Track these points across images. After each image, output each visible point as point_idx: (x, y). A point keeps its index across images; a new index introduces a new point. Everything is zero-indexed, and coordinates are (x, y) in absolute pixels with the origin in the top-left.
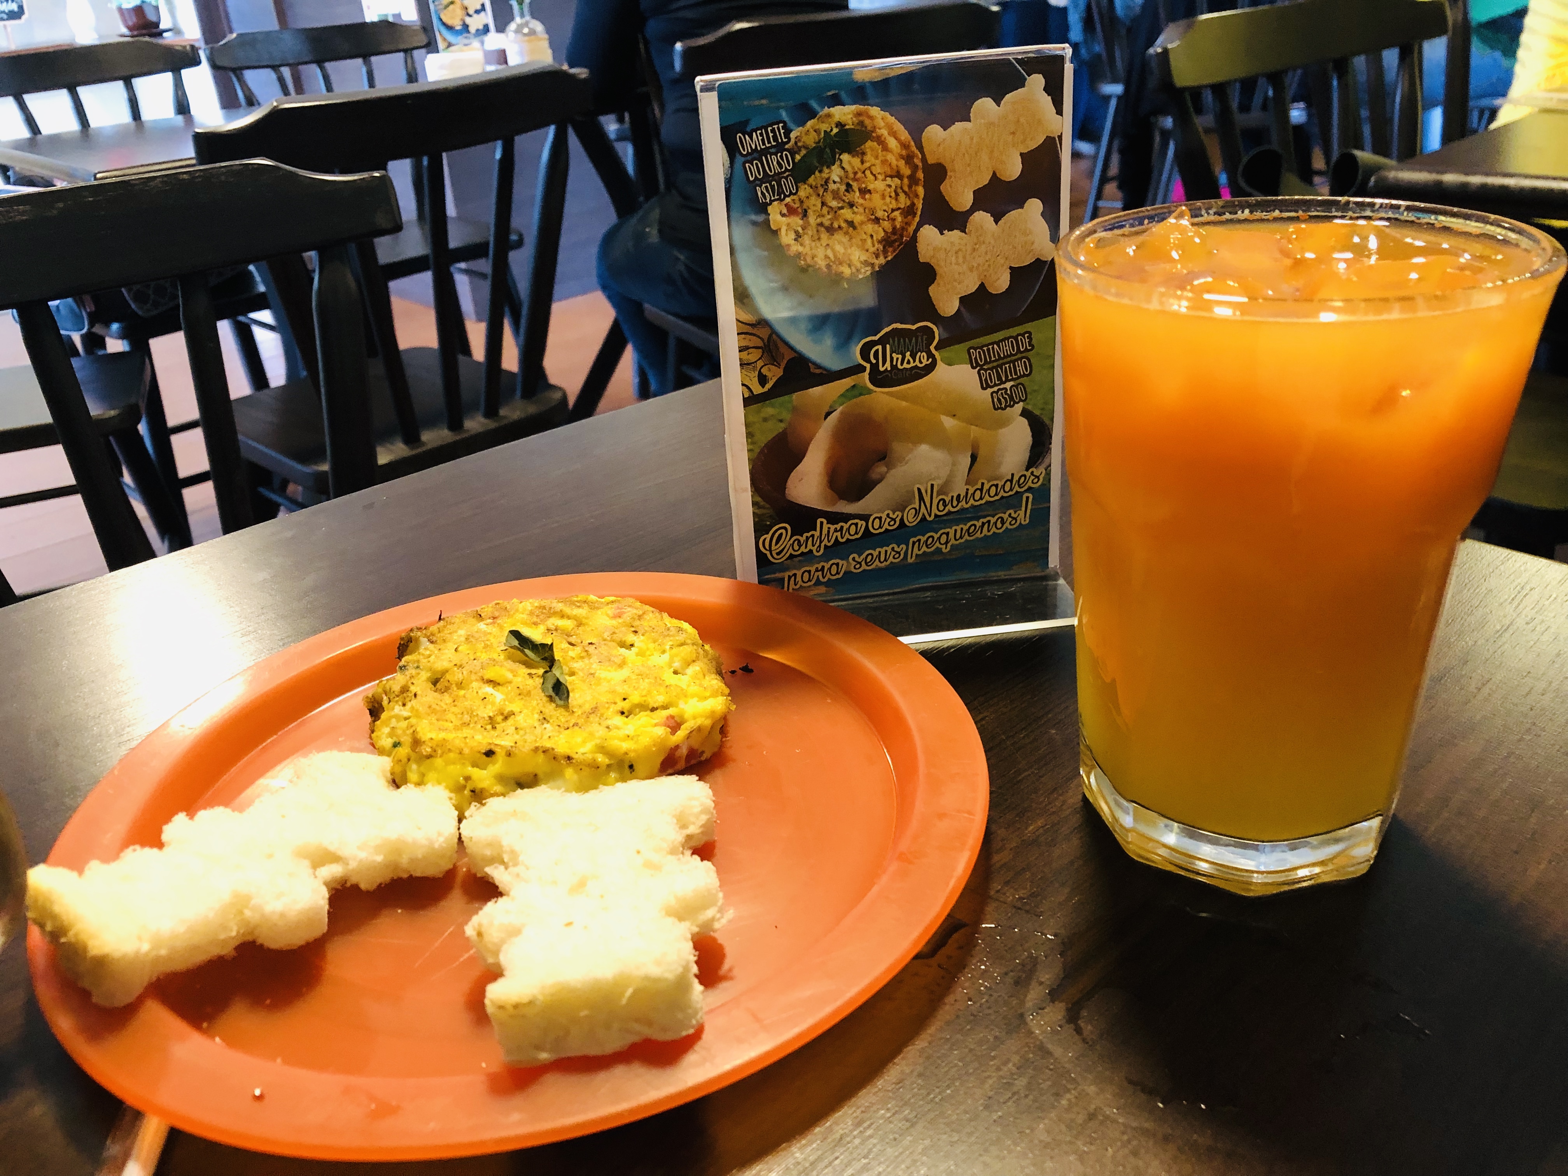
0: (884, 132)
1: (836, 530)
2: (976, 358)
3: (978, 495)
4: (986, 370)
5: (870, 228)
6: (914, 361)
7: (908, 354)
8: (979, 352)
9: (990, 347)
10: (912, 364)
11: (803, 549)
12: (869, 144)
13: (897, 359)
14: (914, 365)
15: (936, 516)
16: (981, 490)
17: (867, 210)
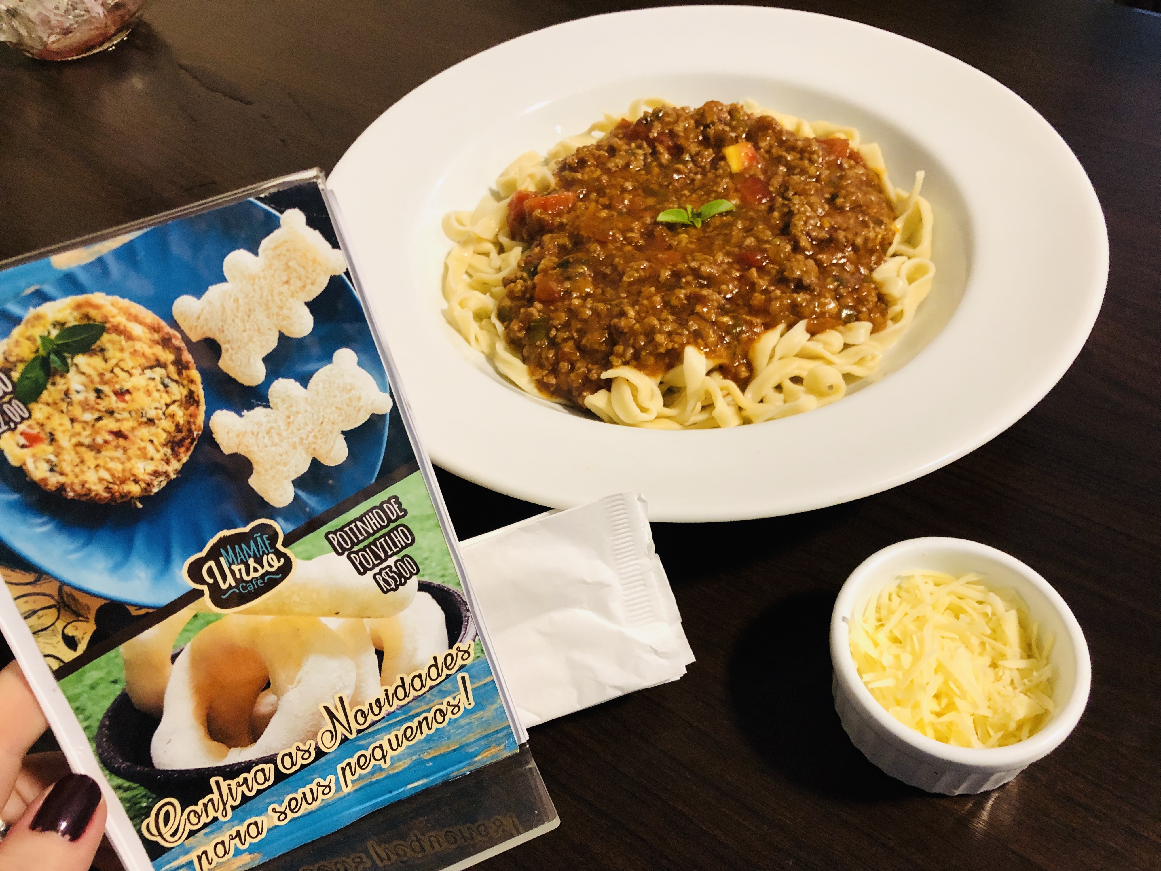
0: (121, 320)
1: (239, 785)
2: (339, 542)
3: (401, 693)
4: (357, 553)
5: (145, 432)
6: (263, 567)
7: (251, 561)
8: (340, 535)
9: (353, 525)
10: (261, 572)
11: (204, 820)
12: (105, 337)
13: (240, 570)
14: (263, 571)
15: (359, 731)
16: (403, 686)
17: (133, 414)
